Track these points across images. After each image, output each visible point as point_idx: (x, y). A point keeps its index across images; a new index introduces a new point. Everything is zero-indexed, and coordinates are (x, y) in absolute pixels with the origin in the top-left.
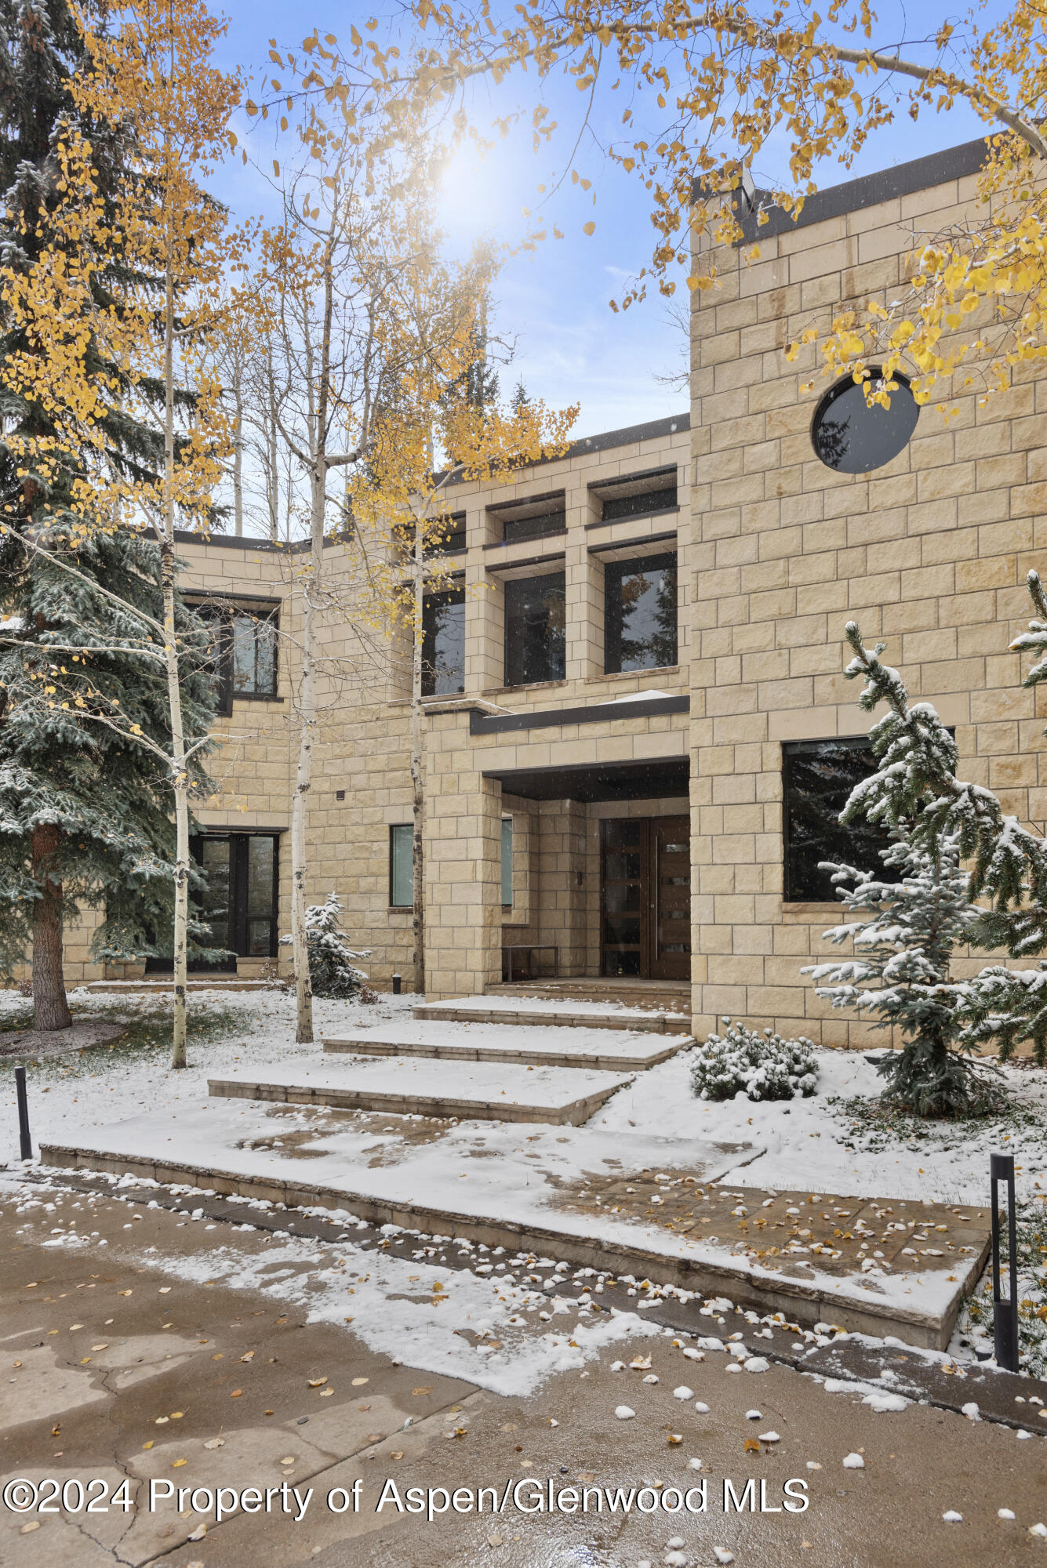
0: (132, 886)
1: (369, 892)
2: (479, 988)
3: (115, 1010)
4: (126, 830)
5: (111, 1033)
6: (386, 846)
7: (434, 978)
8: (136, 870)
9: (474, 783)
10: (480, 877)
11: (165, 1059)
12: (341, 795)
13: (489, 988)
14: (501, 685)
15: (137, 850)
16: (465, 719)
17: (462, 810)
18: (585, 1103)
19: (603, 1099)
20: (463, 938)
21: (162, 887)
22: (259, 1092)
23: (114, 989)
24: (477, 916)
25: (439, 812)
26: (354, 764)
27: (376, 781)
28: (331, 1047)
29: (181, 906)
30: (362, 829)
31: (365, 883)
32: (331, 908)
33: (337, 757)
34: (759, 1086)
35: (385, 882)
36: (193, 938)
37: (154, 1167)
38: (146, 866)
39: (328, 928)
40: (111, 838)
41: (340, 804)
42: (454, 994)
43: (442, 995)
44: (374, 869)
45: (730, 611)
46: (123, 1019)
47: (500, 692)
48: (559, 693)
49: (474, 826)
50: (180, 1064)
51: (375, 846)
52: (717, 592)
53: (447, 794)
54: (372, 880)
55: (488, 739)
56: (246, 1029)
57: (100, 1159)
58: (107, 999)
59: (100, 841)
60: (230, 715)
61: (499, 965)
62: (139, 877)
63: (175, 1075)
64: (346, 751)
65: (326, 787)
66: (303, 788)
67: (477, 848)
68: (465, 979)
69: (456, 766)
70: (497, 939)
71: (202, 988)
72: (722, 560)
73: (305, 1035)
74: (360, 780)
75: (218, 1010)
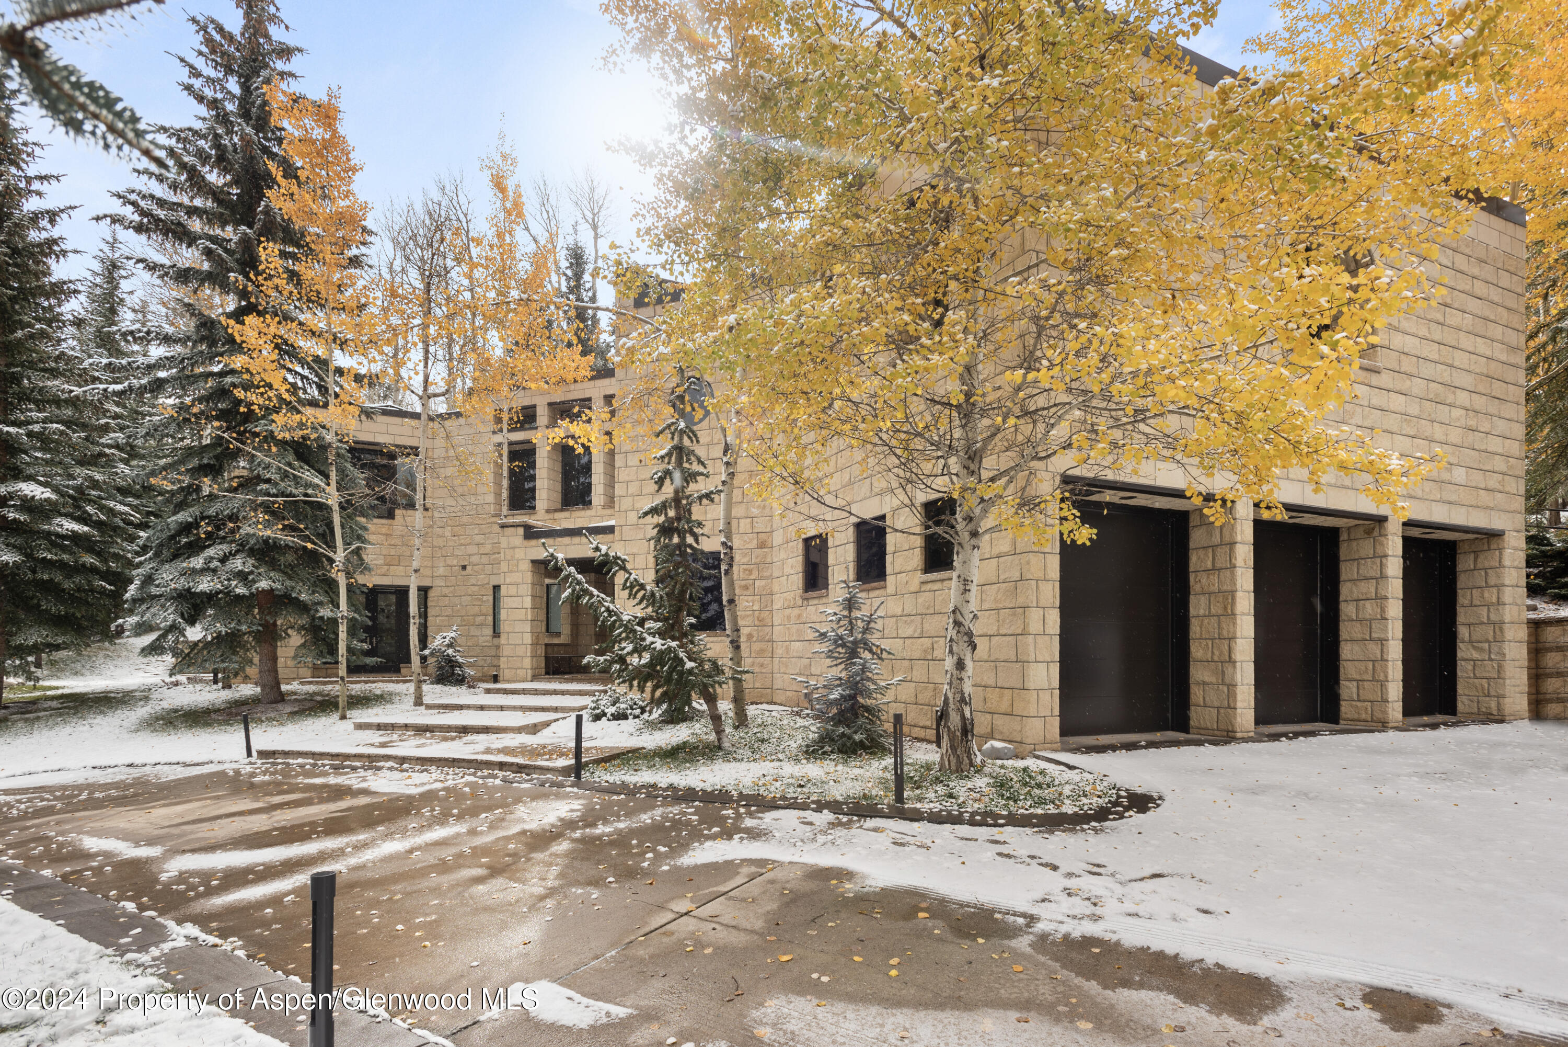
0: (317, 622)
1: (481, 625)
2: (529, 678)
3: (315, 694)
4: (313, 593)
5: (308, 705)
6: (491, 598)
7: (505, 673)
8: (320, 614)
9: (526, 566)
10: (529, 617)
11: (336, 716)
12: (464, 567)
13: (535, 678)
14: (559, 507)
15: (321, 603)
16: (521, 531)
17: (520, 581)
18: (535, 725)
19: (547, 724)
20: (520, 651)
21: (334, 622)
22: (379, 727)
23: (317, 683)
24: (528, 639)
25: (508, 581)
26: (472, 549)
27: (485, 559)
28: (429, 707)
29: (343, 635)
30: (476, 588)
31: (479, 619)
32: (453, 635)
33: (461, 545)
34: (612, 715)
35: (490, 618)
36: (350, 650)
37: (313, 755)
38: (325, 612)
39: (450, 645)
40: (303, 597)
41: (464, 573)
42: (515, 681)
43: (509, 682)
44: (484, 611)
45: (633, 488)
46: (319, 698)
47: (556, 511)
48: (588, 513)
49: (526, 590)
50: (343, 717)
51: (485, 598)
52: (627, 478)
53: (512, 572)
54: (482, 618)
55: (533, 542)
56: (391, 702)
57: (286, 754)
58: (311, 688)
59: (297, 599)
60: (393, 518)
61: (543, 665)
62: (322, 618)
63: (340, 722)
64: (467, 541)
65: (455, 562)
66: (416, 571)
67: (528, 602)
68: (521, 673)
69: (517, 556)
70: (541, 651)
71: (374, 682)
72: (630, 463)
73: (418, 702)
74: (475, 559)
75: (378, 692)
